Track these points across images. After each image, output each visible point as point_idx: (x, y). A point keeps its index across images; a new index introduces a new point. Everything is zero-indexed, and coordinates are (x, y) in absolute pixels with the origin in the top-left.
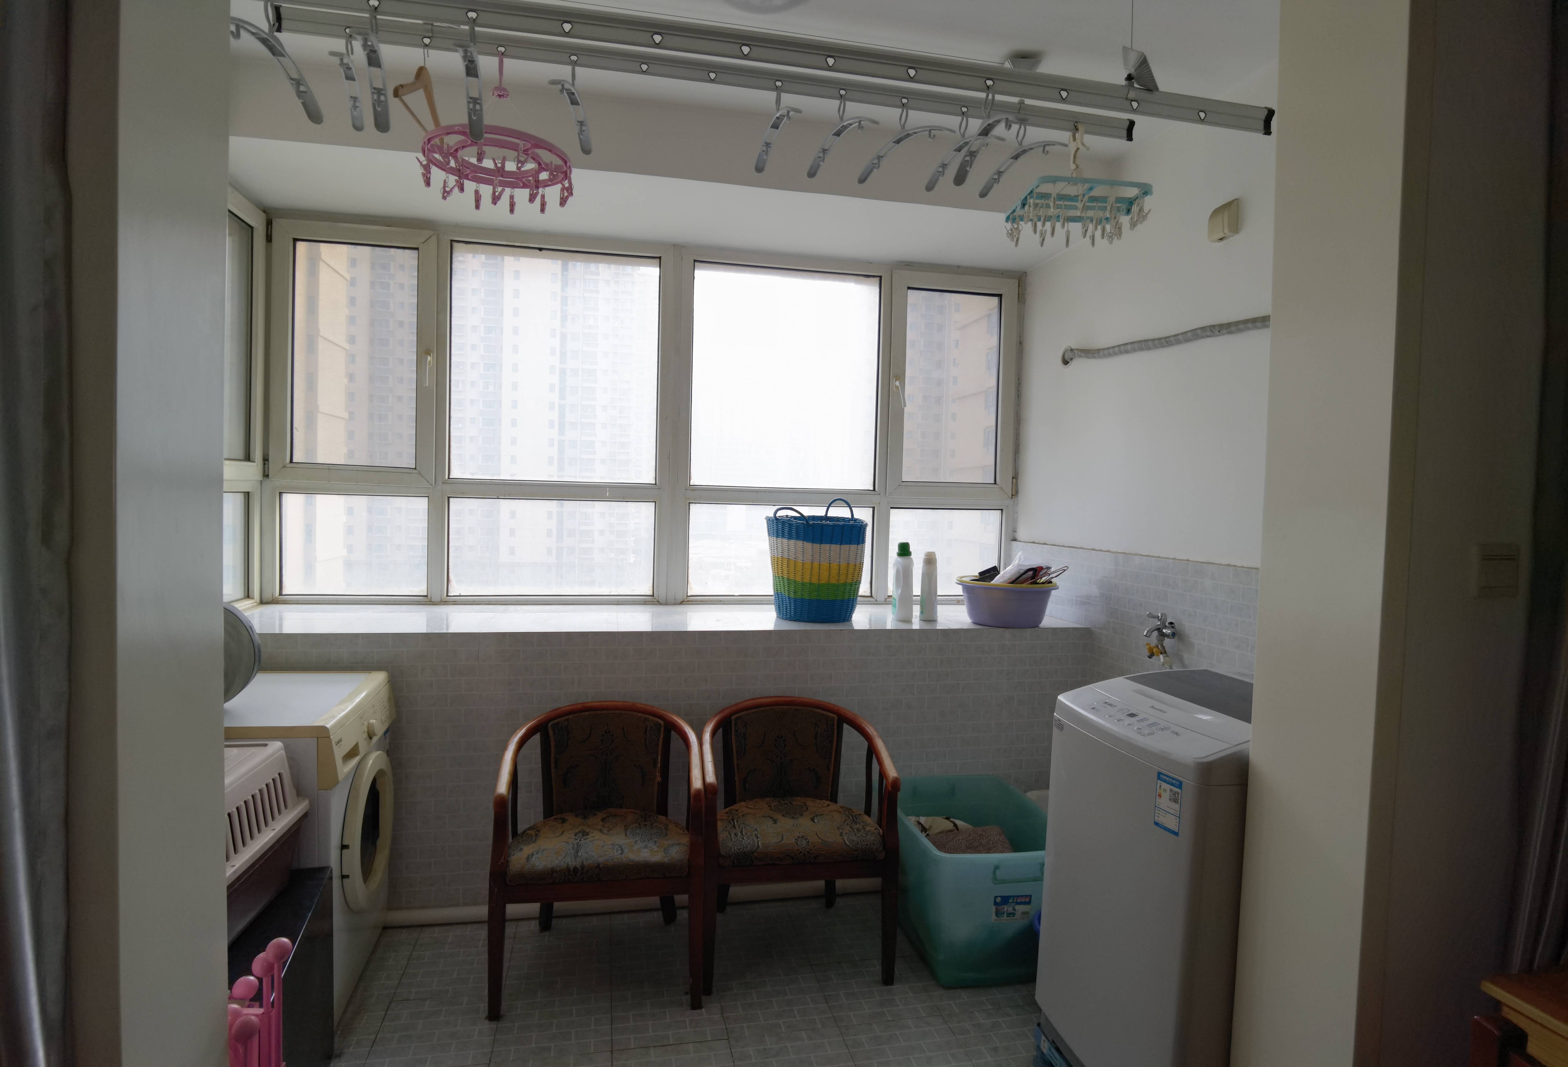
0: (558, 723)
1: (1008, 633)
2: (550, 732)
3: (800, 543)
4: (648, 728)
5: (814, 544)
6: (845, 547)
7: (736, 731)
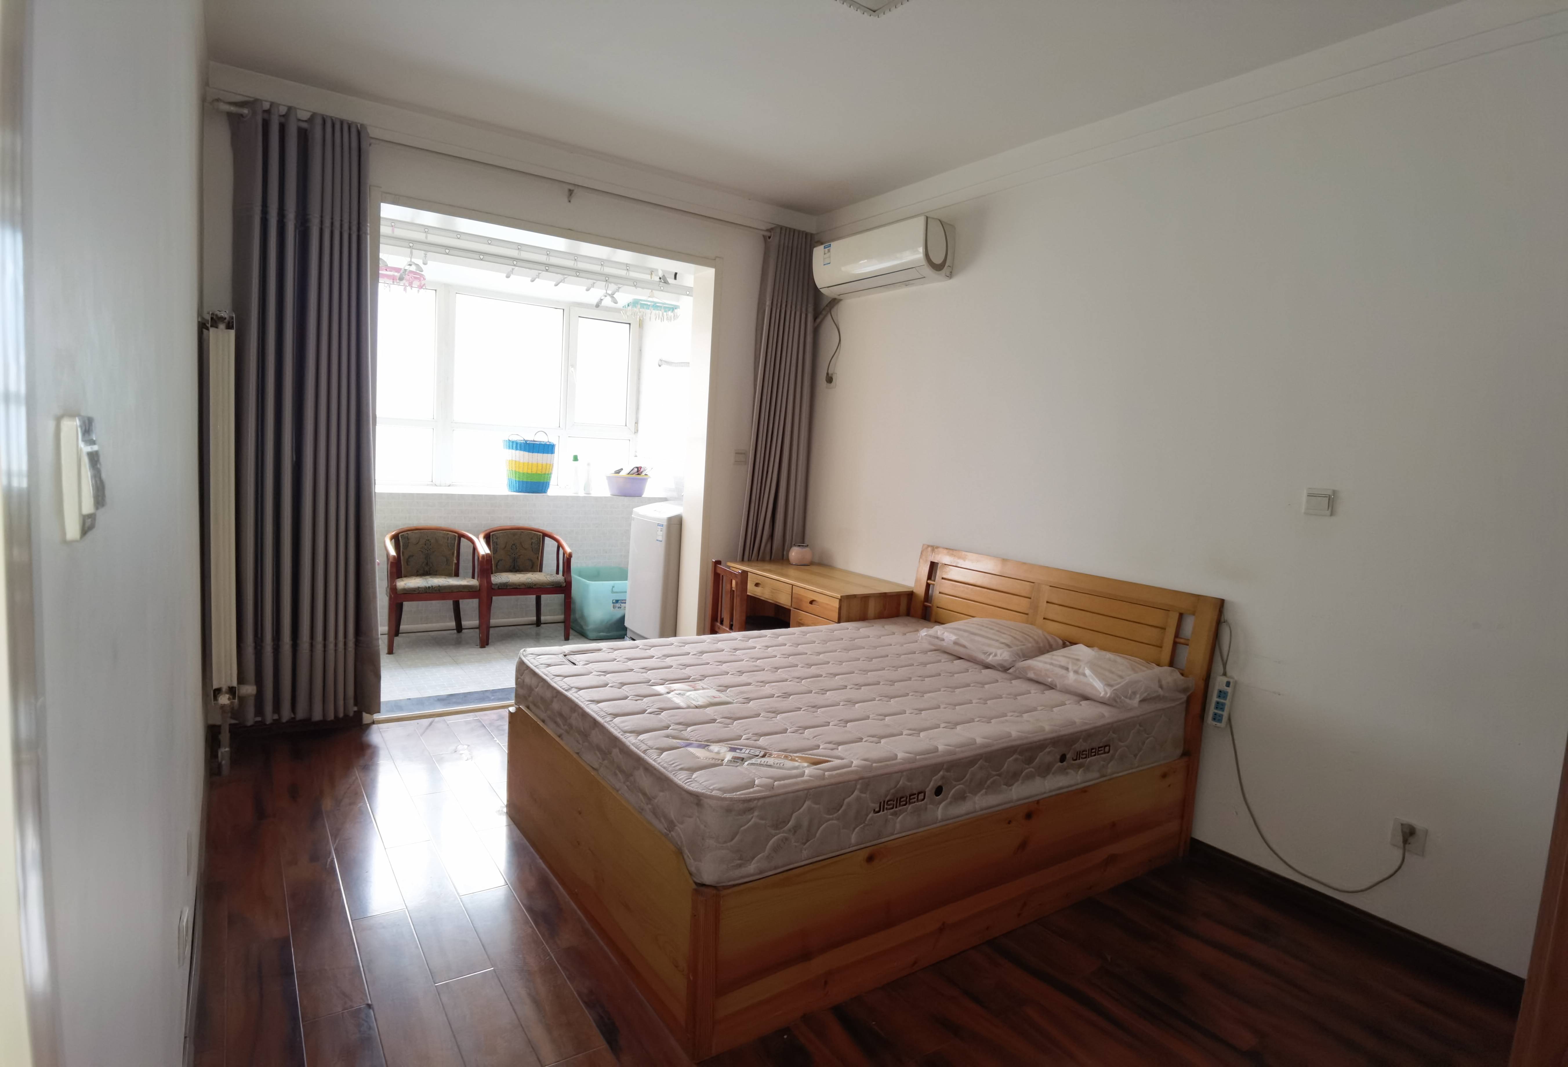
0: (403, 535)
1: (626, 499)
2: (400, 538)
3: (522, 452)
4: (449, 538)
5: (530, 453)
6: (545, 455)
7: (493, 541)
